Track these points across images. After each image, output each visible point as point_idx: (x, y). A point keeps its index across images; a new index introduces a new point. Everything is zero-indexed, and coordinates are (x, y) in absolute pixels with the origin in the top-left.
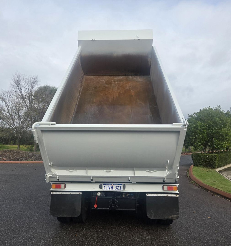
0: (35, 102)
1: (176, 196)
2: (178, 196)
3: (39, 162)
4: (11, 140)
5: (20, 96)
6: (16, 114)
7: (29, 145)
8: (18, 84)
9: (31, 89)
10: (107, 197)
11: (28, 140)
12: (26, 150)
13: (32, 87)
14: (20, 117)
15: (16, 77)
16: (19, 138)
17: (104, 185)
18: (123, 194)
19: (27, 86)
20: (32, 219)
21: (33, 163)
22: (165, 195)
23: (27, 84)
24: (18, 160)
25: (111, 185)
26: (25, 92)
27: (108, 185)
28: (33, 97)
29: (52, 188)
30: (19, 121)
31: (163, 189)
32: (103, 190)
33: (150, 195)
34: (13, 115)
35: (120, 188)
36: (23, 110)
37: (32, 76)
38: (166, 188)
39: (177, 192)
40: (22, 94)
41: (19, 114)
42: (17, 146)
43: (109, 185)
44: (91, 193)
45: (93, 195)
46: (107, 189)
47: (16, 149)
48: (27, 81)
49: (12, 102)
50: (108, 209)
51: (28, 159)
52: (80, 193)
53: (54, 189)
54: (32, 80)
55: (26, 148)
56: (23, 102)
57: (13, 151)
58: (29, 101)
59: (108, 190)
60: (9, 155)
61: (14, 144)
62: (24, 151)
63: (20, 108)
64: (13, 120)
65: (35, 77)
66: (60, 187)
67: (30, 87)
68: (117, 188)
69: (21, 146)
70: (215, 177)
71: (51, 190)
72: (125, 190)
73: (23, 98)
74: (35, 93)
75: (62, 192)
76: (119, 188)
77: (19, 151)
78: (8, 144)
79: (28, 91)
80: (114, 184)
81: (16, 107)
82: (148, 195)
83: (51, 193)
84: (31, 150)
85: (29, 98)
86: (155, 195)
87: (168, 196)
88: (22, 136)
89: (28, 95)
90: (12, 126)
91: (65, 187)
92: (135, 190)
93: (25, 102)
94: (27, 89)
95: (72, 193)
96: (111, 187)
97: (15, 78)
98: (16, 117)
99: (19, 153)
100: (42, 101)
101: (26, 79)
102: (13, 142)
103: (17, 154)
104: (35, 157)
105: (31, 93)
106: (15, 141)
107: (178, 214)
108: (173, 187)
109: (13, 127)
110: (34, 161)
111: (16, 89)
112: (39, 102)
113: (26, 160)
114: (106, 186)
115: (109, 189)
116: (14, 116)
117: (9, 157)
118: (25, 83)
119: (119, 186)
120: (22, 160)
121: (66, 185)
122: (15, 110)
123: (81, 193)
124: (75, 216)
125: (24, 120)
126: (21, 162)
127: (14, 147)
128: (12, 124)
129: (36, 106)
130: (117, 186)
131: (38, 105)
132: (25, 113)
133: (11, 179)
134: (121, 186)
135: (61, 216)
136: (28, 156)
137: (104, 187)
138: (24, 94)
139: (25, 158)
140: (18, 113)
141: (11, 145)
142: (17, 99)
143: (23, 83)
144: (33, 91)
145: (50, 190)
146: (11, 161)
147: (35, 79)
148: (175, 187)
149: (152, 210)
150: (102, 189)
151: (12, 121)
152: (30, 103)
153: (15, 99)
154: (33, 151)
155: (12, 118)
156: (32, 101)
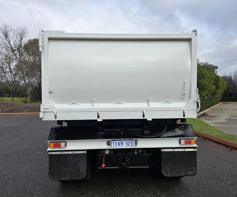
0: (25, 55)
1: (194, 150)
2: (196, 150)
3: (34, 113)
4: (6, 93)
5: (9, 47)
6: (7, 67)
7: (23, 97)
8: (6, 36)
9: (21, 41)
10: (116, 154)
11: (22, 93)
12: (21, 102)
13: (21, 39)
14: (11, 69)
15: (3, 27)
16: (12, 91)
17: (112, 142)
18: (135, 150)
19: (16, 37)
20: (27, 180)
21: (28, 115)
22: (182, 150)
23: (15, 35)
24: (13, 111)
25: (120, 141)
26: (14, 44)
27: (117, 142)
28: (22, 49)
29: (49, 147)
30: (11, 74)
31: (180, 143)
32: (112, 147)
33: (165, 150)
34: (4, 67)
35: (132, 143)
36: (14, 63)
37: (21, 27)
38: (183, 141)
39: (195, 145)
40: (11, 46)
41: (10, 67)
42: (10, 98)
43: (119, 142)
44: (98, 151)
45: (99, 153)
46: (116, 146)
47: (10, 101)
48: (15, 32)
49: (2, 55)
50: (118, 167)
51: (23, 110)
52: (84, 152)
53: (52, 148)
54: (20, 31)
55: (20, 100)
56: (14, 54)
57: (7, 103)
58: (19, 54)
59: (118, 147)
60: (3, 107)
61: (9, 97)
62: (19, 102)
63: (11, 61)
64: (5, 73)
65: (23, 29)
66: (59, 146)
67: (19, 38)
68: (128, 143)
69: (15, 99)
70: (198, 123)
71: (49, 149)
72: (137, 146)
73: (13, 51)
74: (25, 45)
75: (62, 152)
76: (130, 144)
77: (13, 103)
78: (3, 97)
79: (17, 42)
80: (124, 140)
81: (6, 60)
82: (163, 150)
83: (49, 153)
84: (25, 102)
85: (18, 49)
86: (171, 150)
87: (185, 150)
88: (15, 88)
89: (17, 47)
90: (3, 78)
91: (66, 146)
92: (149, 146)
93: (15, 54)
94: (16, 41)
95: (75, 152)
96: (121, 144)
97: (2, 29)
98: (8, 70)
99: (13, 105)
100: (32, 54)
101: (14, 30)
102: (9, 95)
103: (11, 106)
104: (29, 109)
105: (21, 45)
106: (10, 94)
107: (196, 170)
108: (191, 141)
109: (5, 80)
110: (29, 112)
111: (4, 41)
112: (29, 55)
113: (21, 111)
114: (115, 142)
115: (119, 145)
116: (6, 69)
117: (3, 109)
118: (13, 35)
119: (130, 141)
120: (17, 112)
121: (67, 142)
122: (5, 63)
123: (86, 152)
124: (80, 179)
125: (15, 73)
126: (16, 113)
127: (8, 100)
128: (4, 77)
129: (27, 59)
130: (128, 141)
131: (29, 58)
132: (16, 66)
133: (5, 132)
134: (132, 141)
135: (62, 179)
136: (23, 108)
137: (112, 144)
138: (13, 46)
139: (19, 110)
140: (9, 65)
141: (6, 97)
142: (7, 52)
143: (11, 34)
144: (22, 43)
145: (47, 150)
146: (5, 113)
147: (23, 30)
148: (193, 141)
149: (167, 167)
150: (110, 146)
151: (3, 74)
152: (20, 55)
153: (5, 51)
154: (27, 103)
155: (3, 71)
156: (22, 54)
